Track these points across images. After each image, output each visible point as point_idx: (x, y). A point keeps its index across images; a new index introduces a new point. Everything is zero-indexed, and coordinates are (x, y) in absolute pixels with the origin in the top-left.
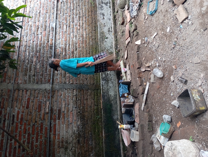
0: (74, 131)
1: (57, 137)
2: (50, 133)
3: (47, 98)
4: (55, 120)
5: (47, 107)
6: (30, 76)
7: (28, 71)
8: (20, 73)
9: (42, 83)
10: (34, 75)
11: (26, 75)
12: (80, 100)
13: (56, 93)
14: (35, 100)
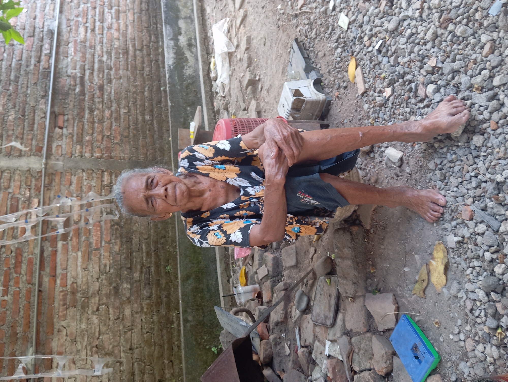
0: (105, 265)
1: (58, 281)
2: (40, 274)
3: (32, 191)
4: (54, 242)
9: (20, 156)
13: (57, 179)
14: (1, 195)
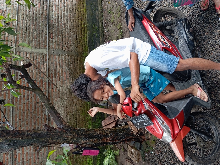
0: (68, 86)
1: (54, 90)
3: (44, 60)
4: (52, 78)
5: (45, 68)
6: (29, 41)
7: (27, 37)
8: (20, 38)
9: (39, 48)
10: (32, 41)
11: (26, 40)
12: (72, 64)
13: (52, 57)
14: (34, 61)
